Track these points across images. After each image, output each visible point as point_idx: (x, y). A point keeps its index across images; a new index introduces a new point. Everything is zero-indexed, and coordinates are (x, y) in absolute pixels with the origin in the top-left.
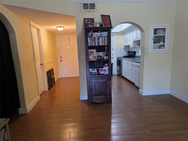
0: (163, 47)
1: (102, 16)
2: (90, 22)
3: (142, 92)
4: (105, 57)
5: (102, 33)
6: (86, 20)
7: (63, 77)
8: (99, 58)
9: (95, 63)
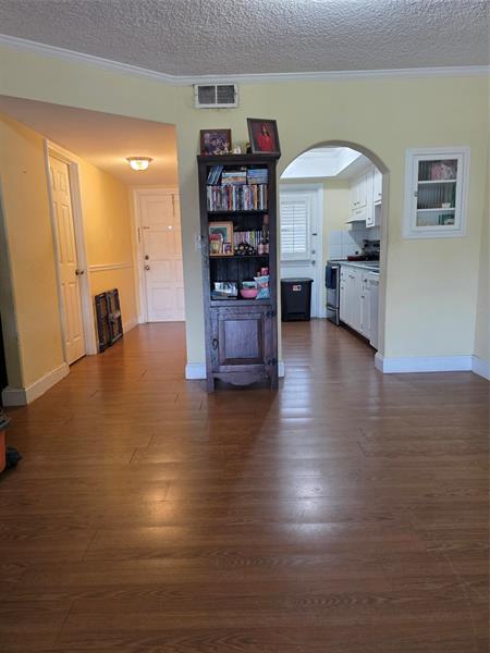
0: (449, 220)
1: (251, 122)
2: (218, 141)
3: (382, 363)
4: (261, 246)
5: (251, 172)
6: (207, 135)
7: (150, 320)
8: (242, 248)
9: (234, 267)
